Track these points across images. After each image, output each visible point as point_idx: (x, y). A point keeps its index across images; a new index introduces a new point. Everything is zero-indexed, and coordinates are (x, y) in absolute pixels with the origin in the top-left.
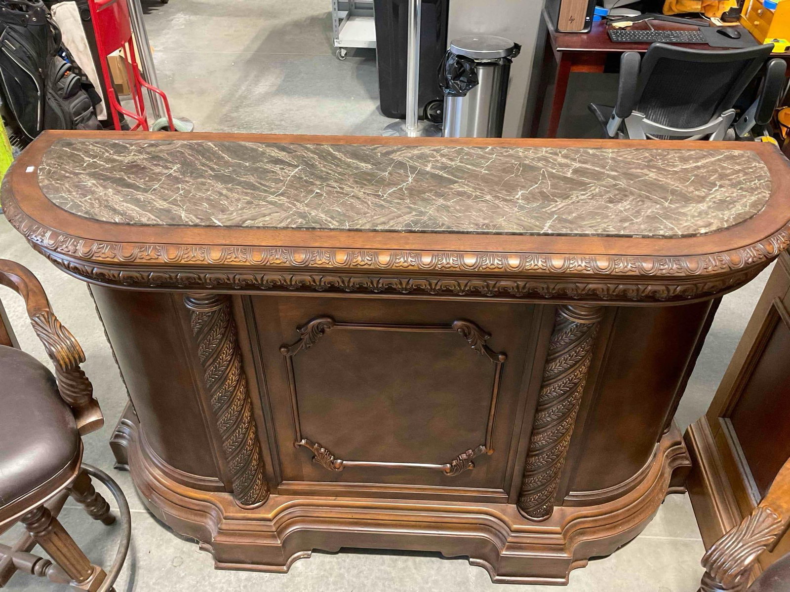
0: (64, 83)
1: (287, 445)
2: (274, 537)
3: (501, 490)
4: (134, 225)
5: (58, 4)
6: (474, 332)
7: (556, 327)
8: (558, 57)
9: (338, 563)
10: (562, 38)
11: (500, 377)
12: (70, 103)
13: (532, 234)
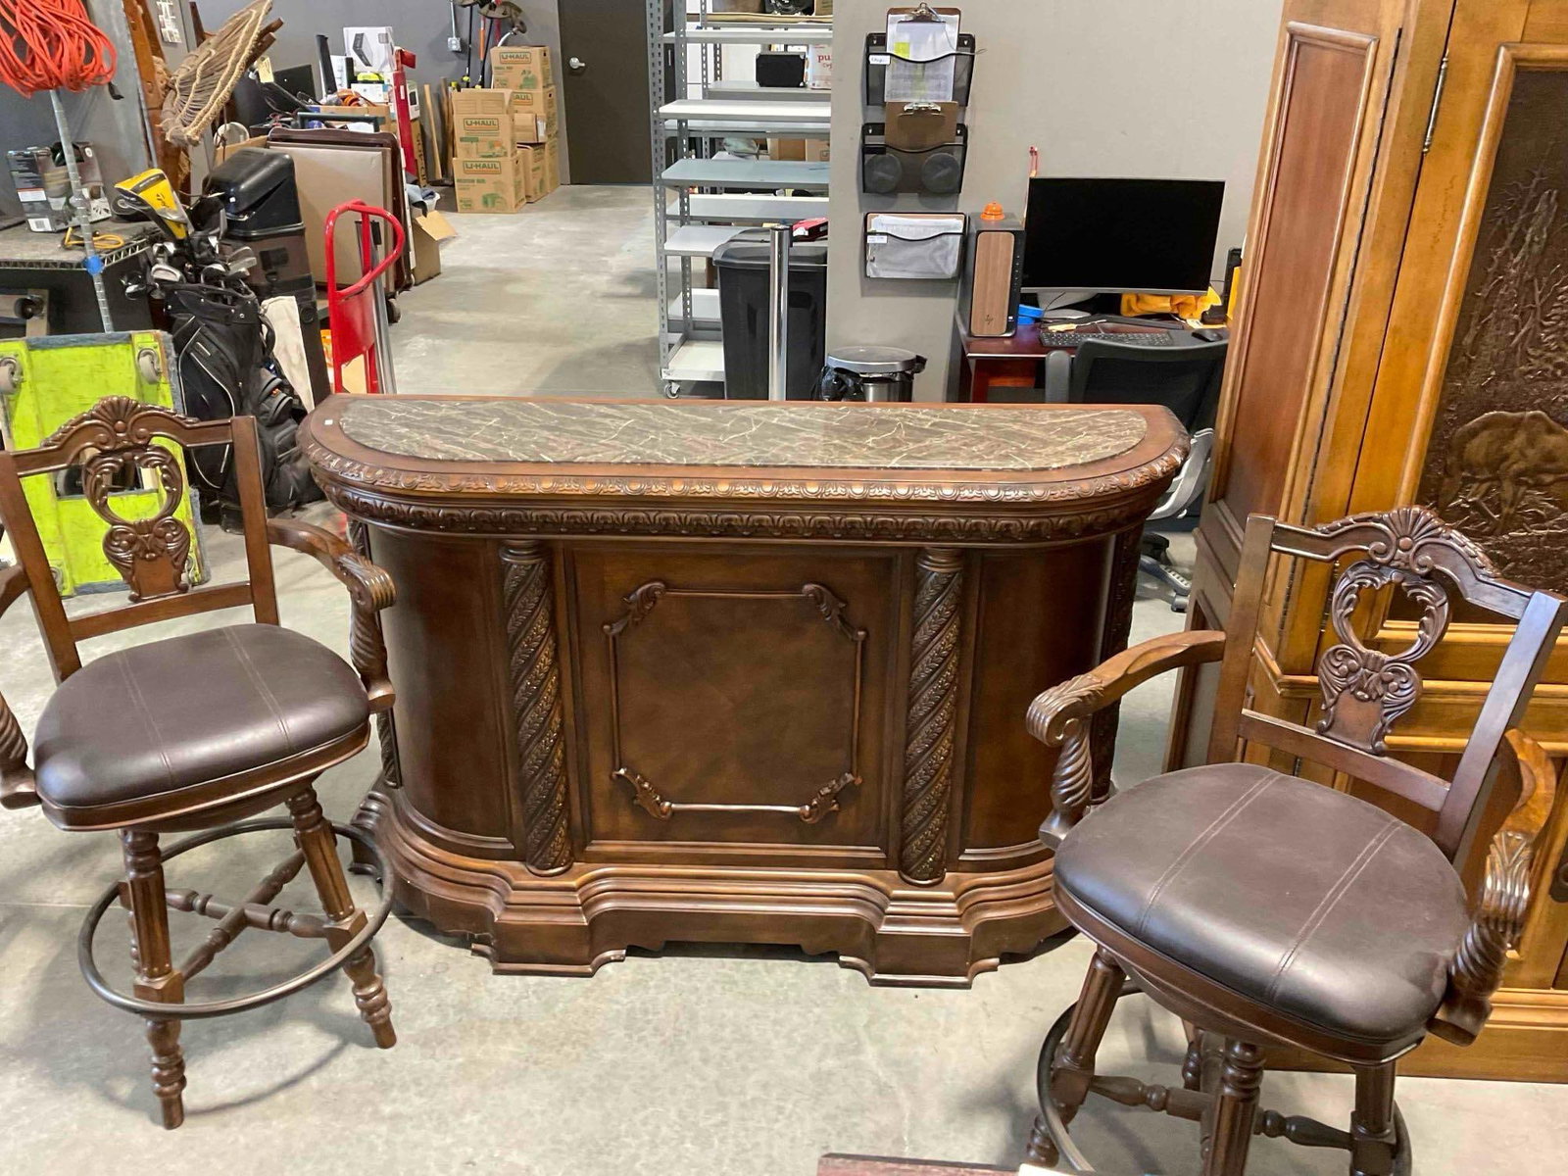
0: (270, 405)
1: (601, 781)
2: (577, 913)
3: (877, 848)
4: (460, 461)
5: (272, 299)
6: (827, 594)
7: (916, 582)
8: (973, 364)
9: (662, 967)
10: (976, 343)
11: (862, 659)
12: (275, 434)
13: (879, 468)
